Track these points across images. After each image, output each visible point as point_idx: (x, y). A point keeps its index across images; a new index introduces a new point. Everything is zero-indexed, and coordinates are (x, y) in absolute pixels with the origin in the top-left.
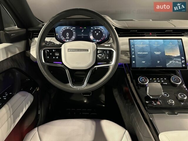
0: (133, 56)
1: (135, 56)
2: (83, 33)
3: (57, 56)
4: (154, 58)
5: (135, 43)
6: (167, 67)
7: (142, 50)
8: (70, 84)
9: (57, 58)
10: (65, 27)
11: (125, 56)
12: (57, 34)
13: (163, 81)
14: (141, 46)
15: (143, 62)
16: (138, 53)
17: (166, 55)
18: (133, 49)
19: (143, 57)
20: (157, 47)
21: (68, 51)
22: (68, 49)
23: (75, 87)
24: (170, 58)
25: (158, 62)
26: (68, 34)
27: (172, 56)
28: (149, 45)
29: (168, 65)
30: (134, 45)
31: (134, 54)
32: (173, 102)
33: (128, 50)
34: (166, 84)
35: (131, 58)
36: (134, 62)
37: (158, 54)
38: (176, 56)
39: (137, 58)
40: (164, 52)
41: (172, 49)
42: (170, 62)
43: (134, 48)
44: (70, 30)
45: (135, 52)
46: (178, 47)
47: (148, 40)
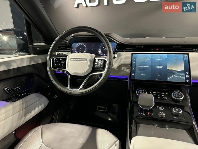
0: (134, 69)
1: (135, 69)
2: (93, 48)
3: (62, 64)
4: (154, 71)
5: (137, 57)
6: (168, 81)
7: (144, 63)
8: (69, 87)
9: (62, 65)
10: (79, 43)
11: (127, 68)
12: (72, 49)
13: (163, 96)
14: (143, 60)
15: (143, 75)
16: (139, 66)
17: (168, 69)
18: (134, 63)
19: (143, 70)
20: (159, 62)
21: (71, 60)
22: (71, 58)
23: (71, 90)
24: (172, 72)
25: (159, 75)
27: (174, 70)
28: (152, 59)
29: (169, 79)
30: (136, 59)
31: (135, 67)
32: (164, 114)
33: (130, 63)
34: (166, 98)
35: (131, 70)
36: (133, 74)
37: (160, 67)
38: (179, 70)
39: (137, 71)
40: (167, 66)
41: (176, 63)
42: (172, 76)
43: (135, 61)
44: (83, 45)
45: (135, 65)
46: (183, 62)
47: (151, 54)
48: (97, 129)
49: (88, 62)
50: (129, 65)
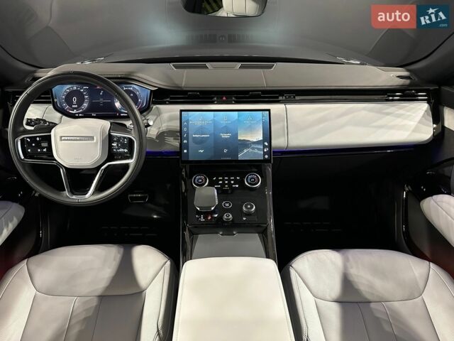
0: (185, 141)
1: (188, 141)
3: (44, 148)
4: (218, 144)
5: (190, 119)
6: (239, 159)
7: (201, 130)
8: (67, 193)
9: (45, 150)
10: (69, 86)
11: (174, 139)
12: (55, 100)
13: (232, 182)
14: (199, 124)
15: (201, 151)
16: (194, 136)
17: (239, 138)
18: (185, 129)
19: (200, 142)
20: (225, 126)
22: (61, 137)
23: (74, 197)
24: (245, 144)
25: (225, 151)
26: (75, 100)
27: (248, 141)
28: (214, 121)
29: (241, 156)
30: (187, 121)
31: (187, 138)
32: (231, 216)
33: (179, 129)
34: (237, 186)
35: (181, 144)
36: (185, 151)
37: (227, 137)
38: (255, 140)
39: (191, 144)
40: (237, 133)
41: (251, 129)
42: (245, 151)
43: (187, 126)
44: (79, 91)
45: (188, 134)
46: (261, 126)
47: (212, 113)
48: (134, 246)
49: (97, 142)
50: (177, 132)
